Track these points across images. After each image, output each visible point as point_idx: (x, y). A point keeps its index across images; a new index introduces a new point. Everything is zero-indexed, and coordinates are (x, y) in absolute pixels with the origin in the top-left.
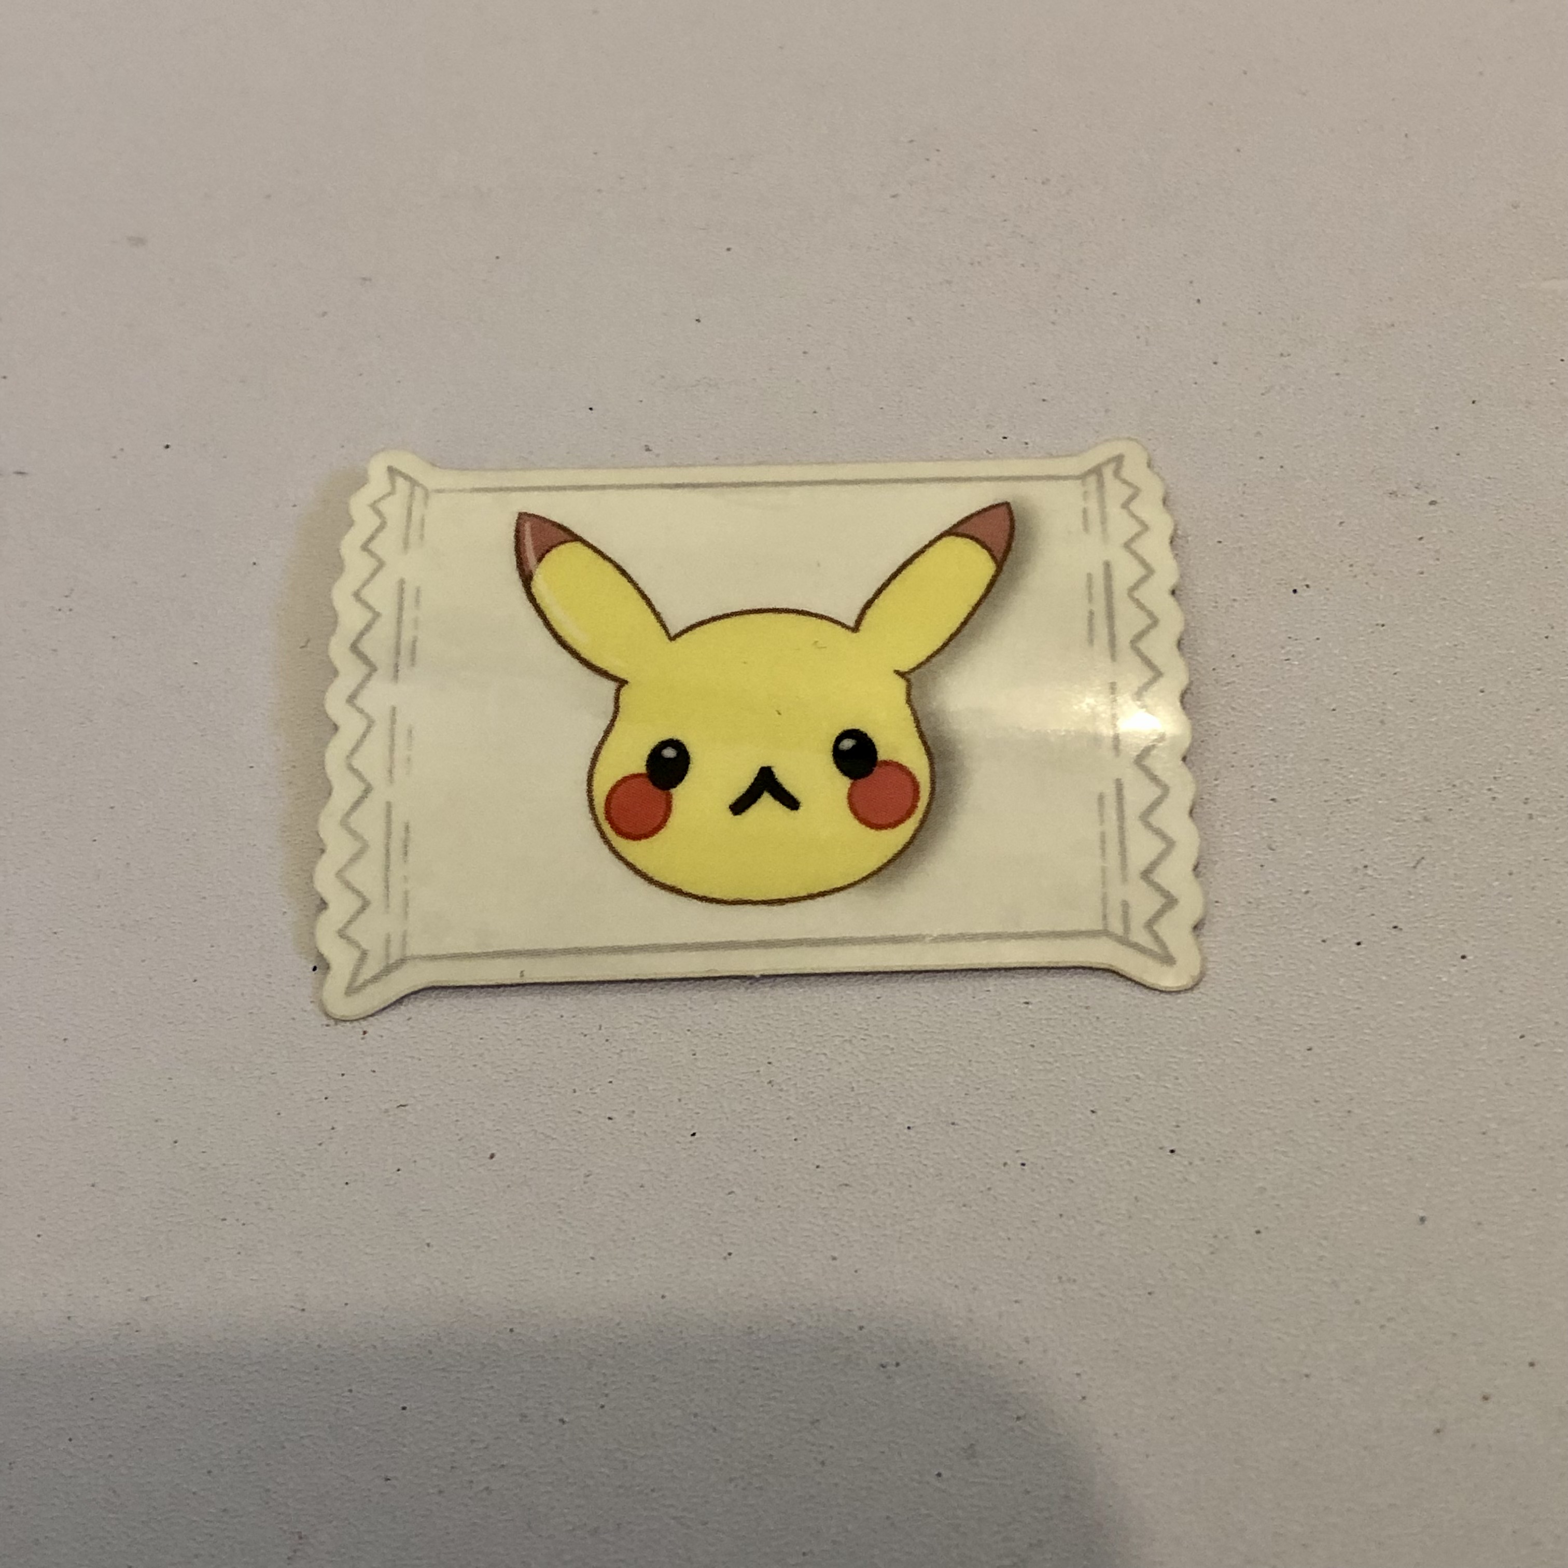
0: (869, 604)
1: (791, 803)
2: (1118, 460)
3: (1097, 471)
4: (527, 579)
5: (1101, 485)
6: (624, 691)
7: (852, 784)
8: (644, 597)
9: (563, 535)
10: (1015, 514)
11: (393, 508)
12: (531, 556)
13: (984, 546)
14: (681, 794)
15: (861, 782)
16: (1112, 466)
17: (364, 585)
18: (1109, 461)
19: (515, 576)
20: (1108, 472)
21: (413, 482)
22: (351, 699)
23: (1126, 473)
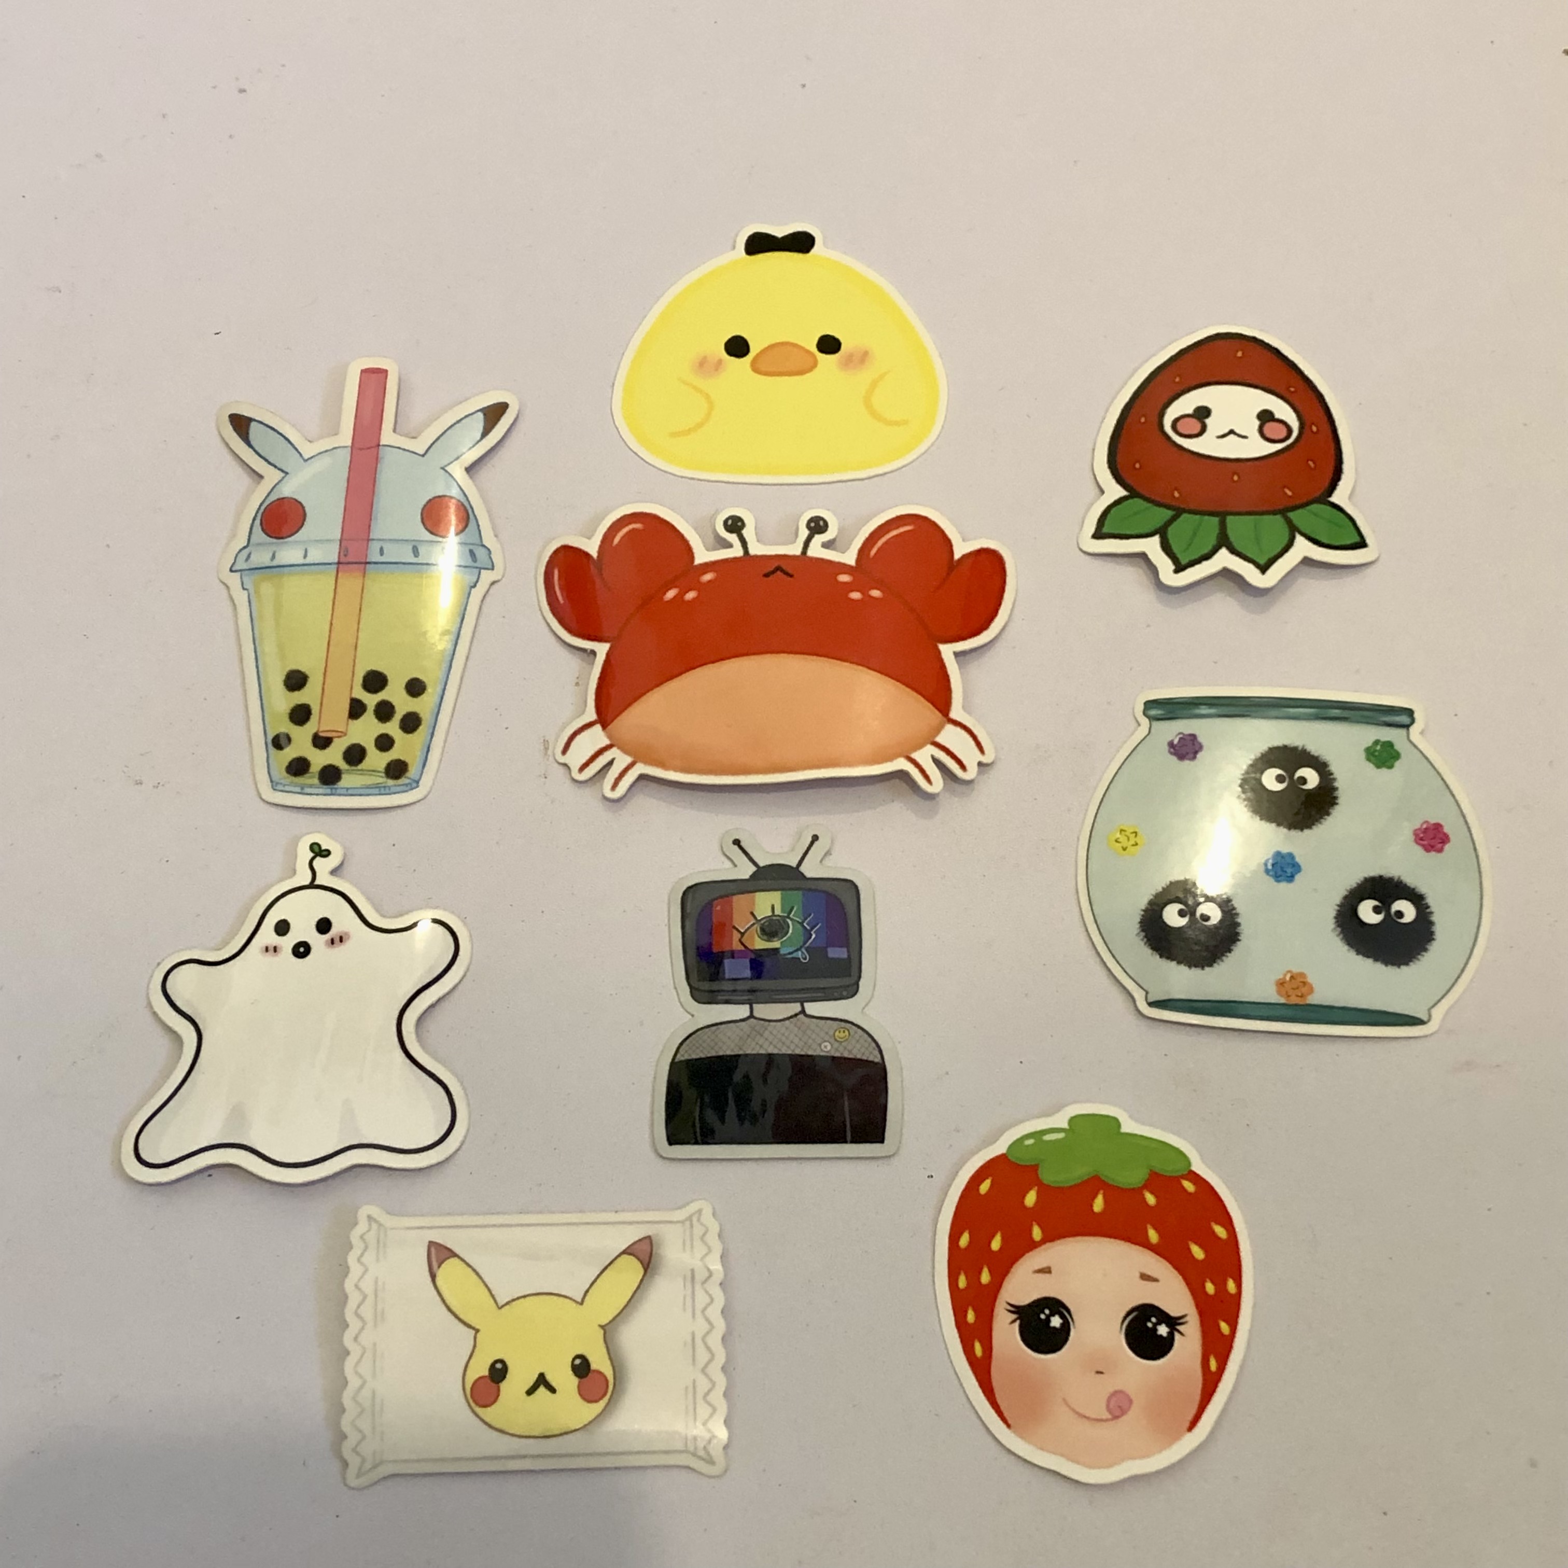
0: (587, 1291)
1: (553, 1390)
2: (700, 1212)
3: (690, 1218)
4: (433, 1277)
5: (692, 1226)
6: (478, 1335)
7: (579, 1382)
8: (486, 1286)
9: (447, 1254)
10: (654, 1242)
11: (371, 1237)
12: (435, 1264)
13: (639, 1259)
14: (504, 1386)
15: (585, 1380)
16: (697, 1215)
17: (359, 1280)
18: (696, 1212)
19: (427, 1274)
20: (695, 1219)
21: (380, 1225)
22: (356, 1339)
23: (703, 1219)
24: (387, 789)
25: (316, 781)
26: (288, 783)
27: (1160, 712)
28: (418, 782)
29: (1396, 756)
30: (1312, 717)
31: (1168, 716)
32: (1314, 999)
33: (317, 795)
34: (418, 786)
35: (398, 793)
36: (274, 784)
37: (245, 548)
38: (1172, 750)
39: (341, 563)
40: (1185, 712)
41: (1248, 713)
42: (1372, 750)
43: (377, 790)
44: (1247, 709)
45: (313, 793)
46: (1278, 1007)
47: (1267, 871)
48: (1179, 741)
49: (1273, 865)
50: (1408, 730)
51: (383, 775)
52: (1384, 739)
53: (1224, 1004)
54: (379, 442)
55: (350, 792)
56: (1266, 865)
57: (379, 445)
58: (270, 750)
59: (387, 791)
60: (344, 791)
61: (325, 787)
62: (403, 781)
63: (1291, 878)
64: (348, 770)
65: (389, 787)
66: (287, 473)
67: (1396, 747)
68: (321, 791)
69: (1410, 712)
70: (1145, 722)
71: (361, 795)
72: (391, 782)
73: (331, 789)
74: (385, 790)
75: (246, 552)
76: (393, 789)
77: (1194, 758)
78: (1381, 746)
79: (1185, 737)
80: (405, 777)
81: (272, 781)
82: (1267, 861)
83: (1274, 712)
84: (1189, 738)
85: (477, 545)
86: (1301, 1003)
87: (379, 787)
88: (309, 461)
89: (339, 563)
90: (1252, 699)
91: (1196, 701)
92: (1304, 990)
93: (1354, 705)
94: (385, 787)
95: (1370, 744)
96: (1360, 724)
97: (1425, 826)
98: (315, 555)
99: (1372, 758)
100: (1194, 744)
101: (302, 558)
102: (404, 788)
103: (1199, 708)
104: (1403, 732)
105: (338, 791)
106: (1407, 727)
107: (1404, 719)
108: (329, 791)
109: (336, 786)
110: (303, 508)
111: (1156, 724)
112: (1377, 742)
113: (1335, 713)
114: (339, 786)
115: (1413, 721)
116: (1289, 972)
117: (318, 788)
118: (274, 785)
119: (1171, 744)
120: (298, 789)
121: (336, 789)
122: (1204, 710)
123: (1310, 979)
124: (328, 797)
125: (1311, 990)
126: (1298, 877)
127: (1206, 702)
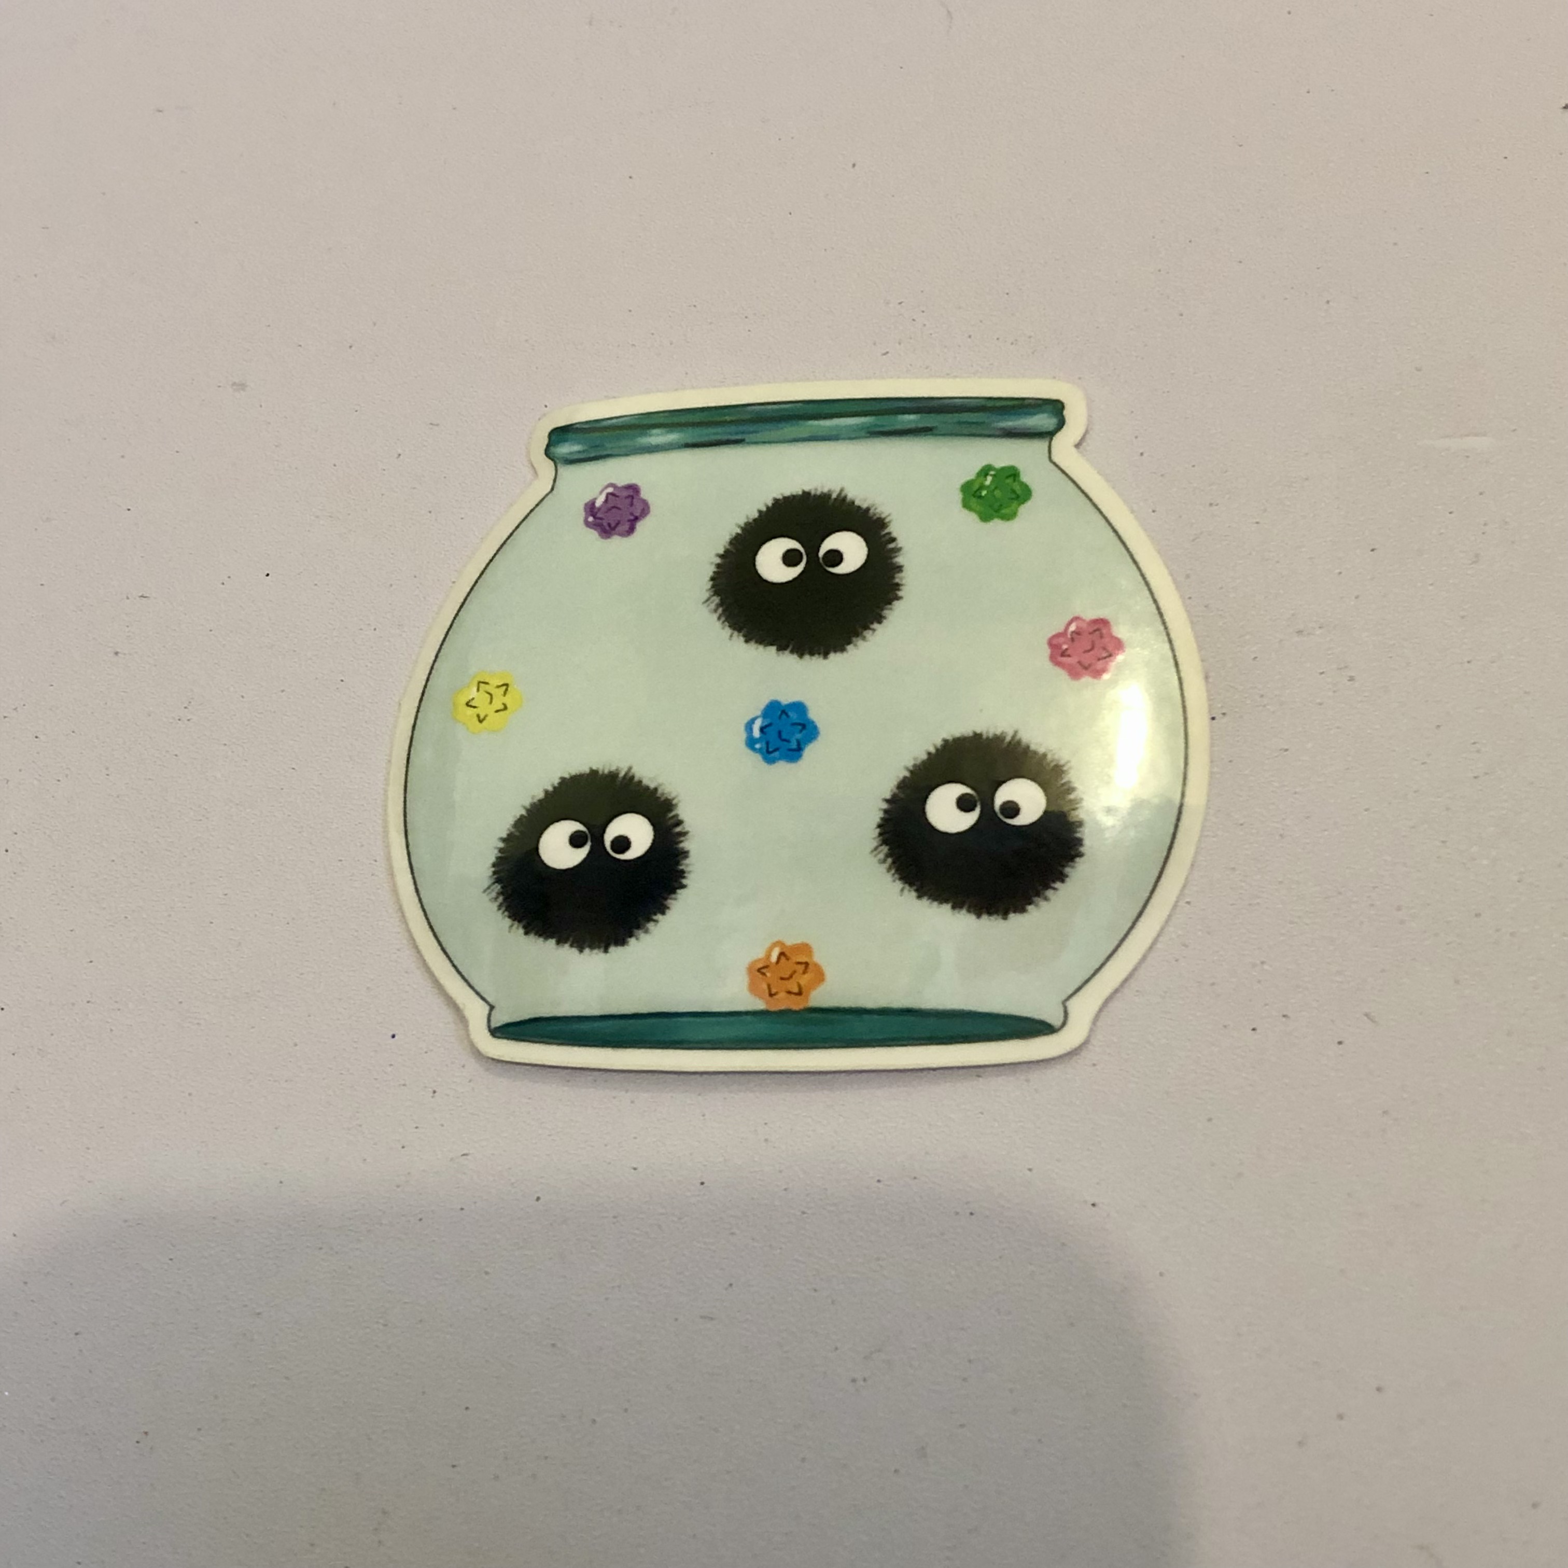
27: (576, 448)
29: (1023, 494)
30: (863, 434)
31: (592, 455)
32: (820, 997)
38: (591, 519)
40: (624, 443)
41: (739, 437)
42: (976, 486)
44: (741, 428)
46: (749, 1018)
47: (751, 743)
48: (606, 501)
49: (762, 730)
50: (1051, 439)
52: (1000, 463)
53: (640, 1022)
56: (749, 726)
63: (796, 753)
67: (1024, 478)
69: (1056, 407)
70: (546, 468)
77: (631, 530)
78: (994, 476)
79: (617, 493)
82: (752, 721)
83: (789, 430)
84: (625, 493)
86: (795, 1007)
90: (749, 408)
91: (646, 422)
92: (804, 980)
93: (947, 401)
95: (971, 476)
96: (959, 437)
97: (1073, 628)
99: (973, 502)
100: (632, 505)
103: (645, 435)
104: (1039, 446)
106: (1049, 435)
107: (1042, 421)
111: (566, 471)
112: (985, 471)
113: (910, 421)
115: (1061, 424)
116: (779, 943)
119: (591, 508)
122: (658, 437)
123: (819, 957)
125: (820, 976)
126: (810, 751)
127: (662, 421)
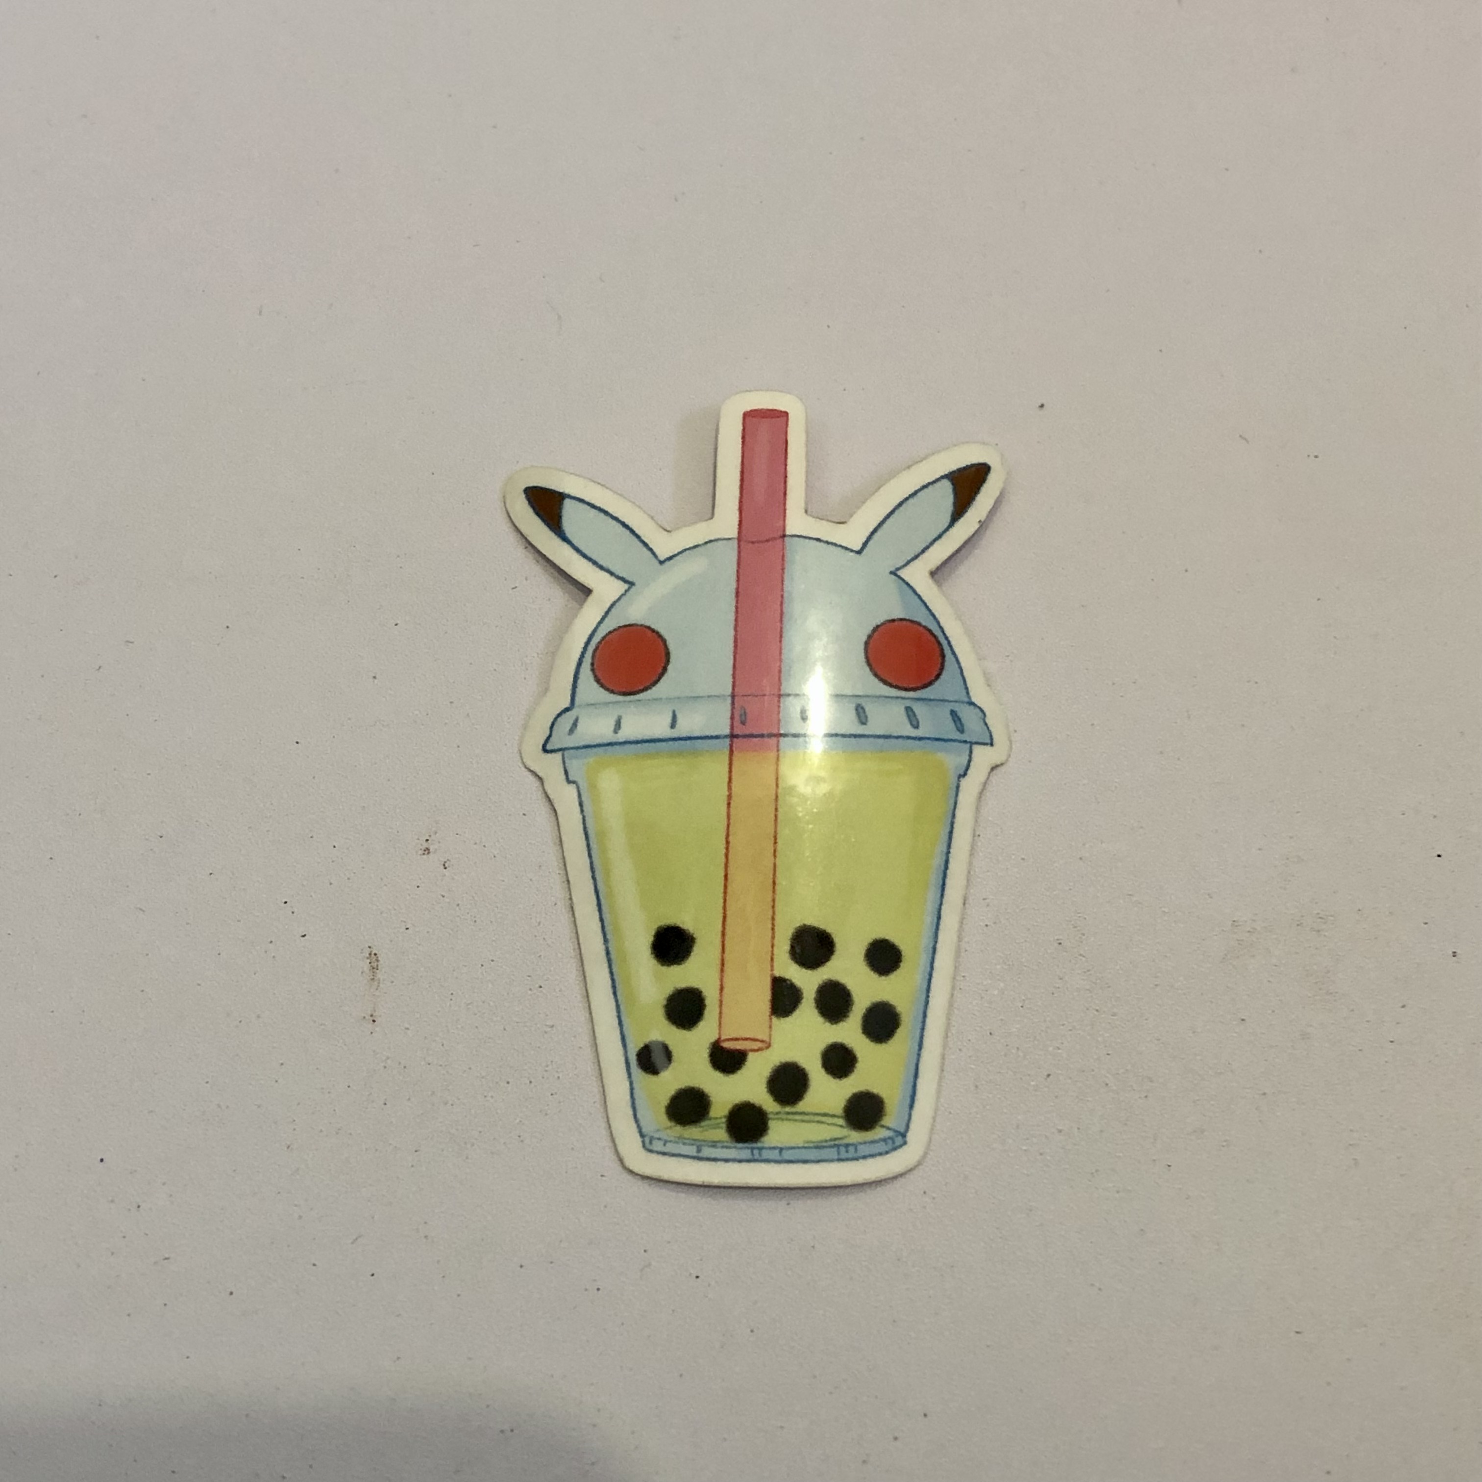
24: (851, 1149)
25: (721, 1134)
26: (672, 1139)
28: (904, 1135)
33: (727, 1160)
34: (905, 1143)
35: (872, 1156)
36: (647, 1140)
37: (567, 710)
39: (737, 736)
43: (835, 1150)
45: (718, 1156)
51: (841, 1122)
54: (784, 530)
55: (787, 1155)
57: (784, 536)
58: (633, 1075)
59: (851, 1155)
60: (775, 1155)
61: (740, 1145)
62: (878, 1133)
64: (778, 1113)
65: (855, 1146)
66: (631, 584)
68: (732, 1153)
71: (805, 1162)
72: (855, 1136)
73: (752, 1149)
74: (847, 1152)
75: (569, 717)
76: (864, 1150)
80: (883, 1126)
81: (642, 1135)
85: (963, 702)
87: (838, 1146)
88: (668, 563)
89: (733, 736)
94: (847, 1146)
98: (690, 724)
101: (669, 729)
102: (882, 1147)
105: (766, 1154)
108: (746, 1154)
109: (759, 1145)
110: (664, 642)
114: (766, 1145)
117: (727, 1147)
118: (647, 1143)
120: (692, 1150)
121: (760, 1149)
124: (744, 1165)
